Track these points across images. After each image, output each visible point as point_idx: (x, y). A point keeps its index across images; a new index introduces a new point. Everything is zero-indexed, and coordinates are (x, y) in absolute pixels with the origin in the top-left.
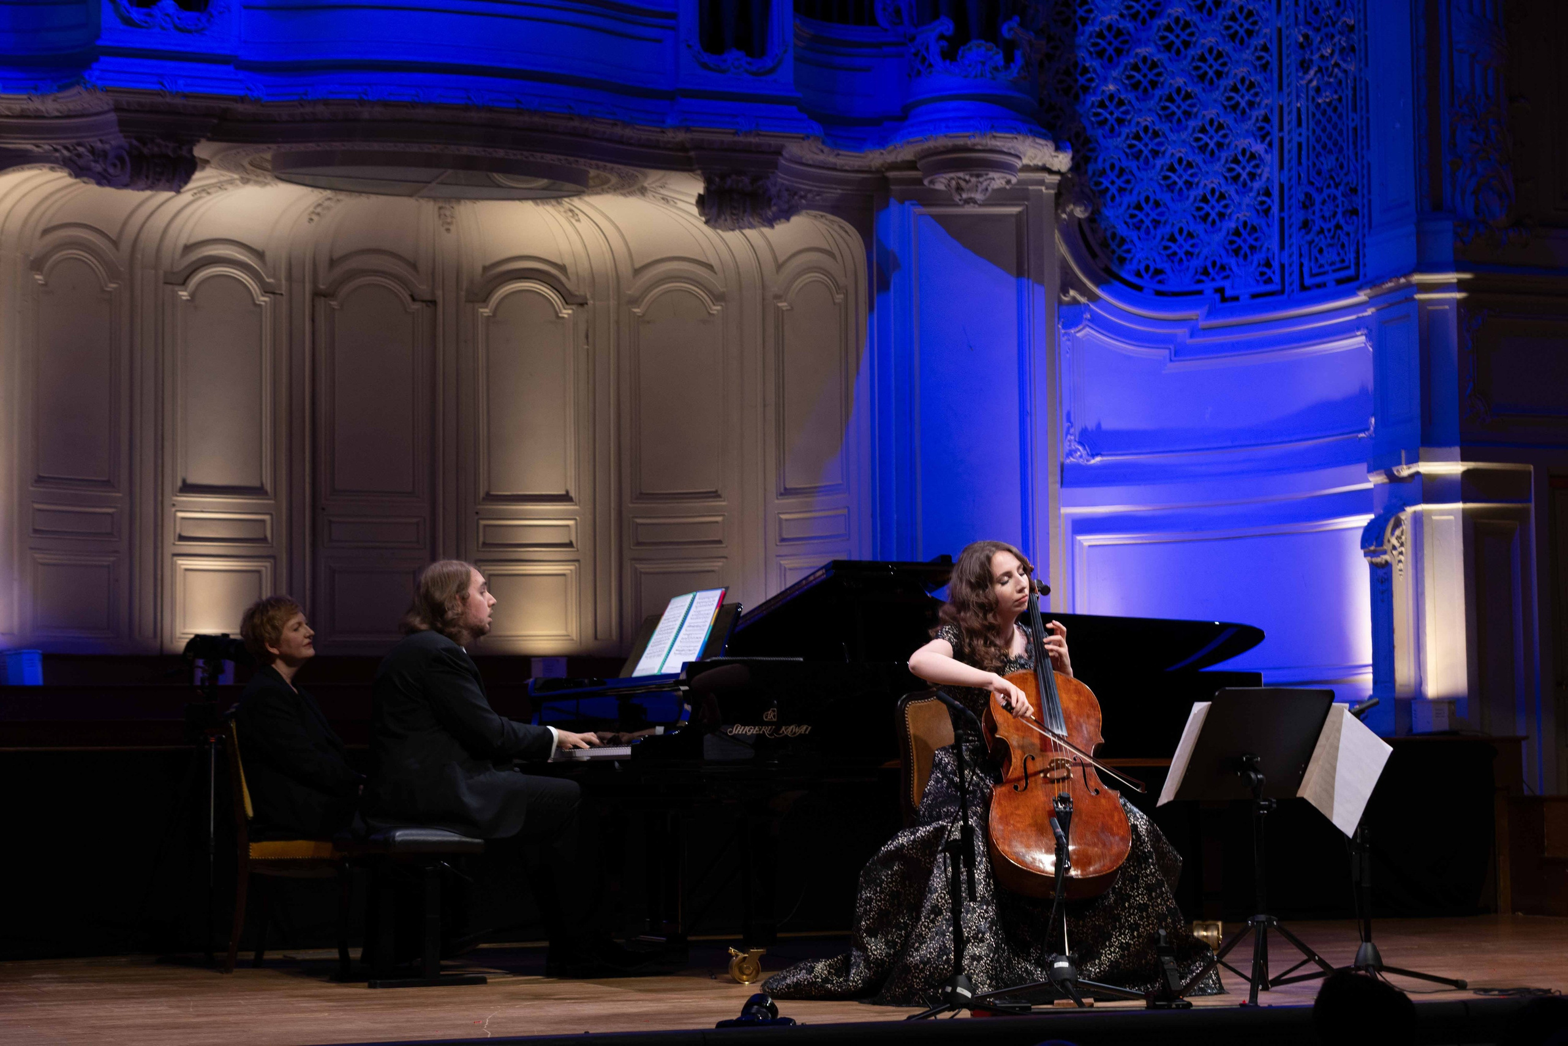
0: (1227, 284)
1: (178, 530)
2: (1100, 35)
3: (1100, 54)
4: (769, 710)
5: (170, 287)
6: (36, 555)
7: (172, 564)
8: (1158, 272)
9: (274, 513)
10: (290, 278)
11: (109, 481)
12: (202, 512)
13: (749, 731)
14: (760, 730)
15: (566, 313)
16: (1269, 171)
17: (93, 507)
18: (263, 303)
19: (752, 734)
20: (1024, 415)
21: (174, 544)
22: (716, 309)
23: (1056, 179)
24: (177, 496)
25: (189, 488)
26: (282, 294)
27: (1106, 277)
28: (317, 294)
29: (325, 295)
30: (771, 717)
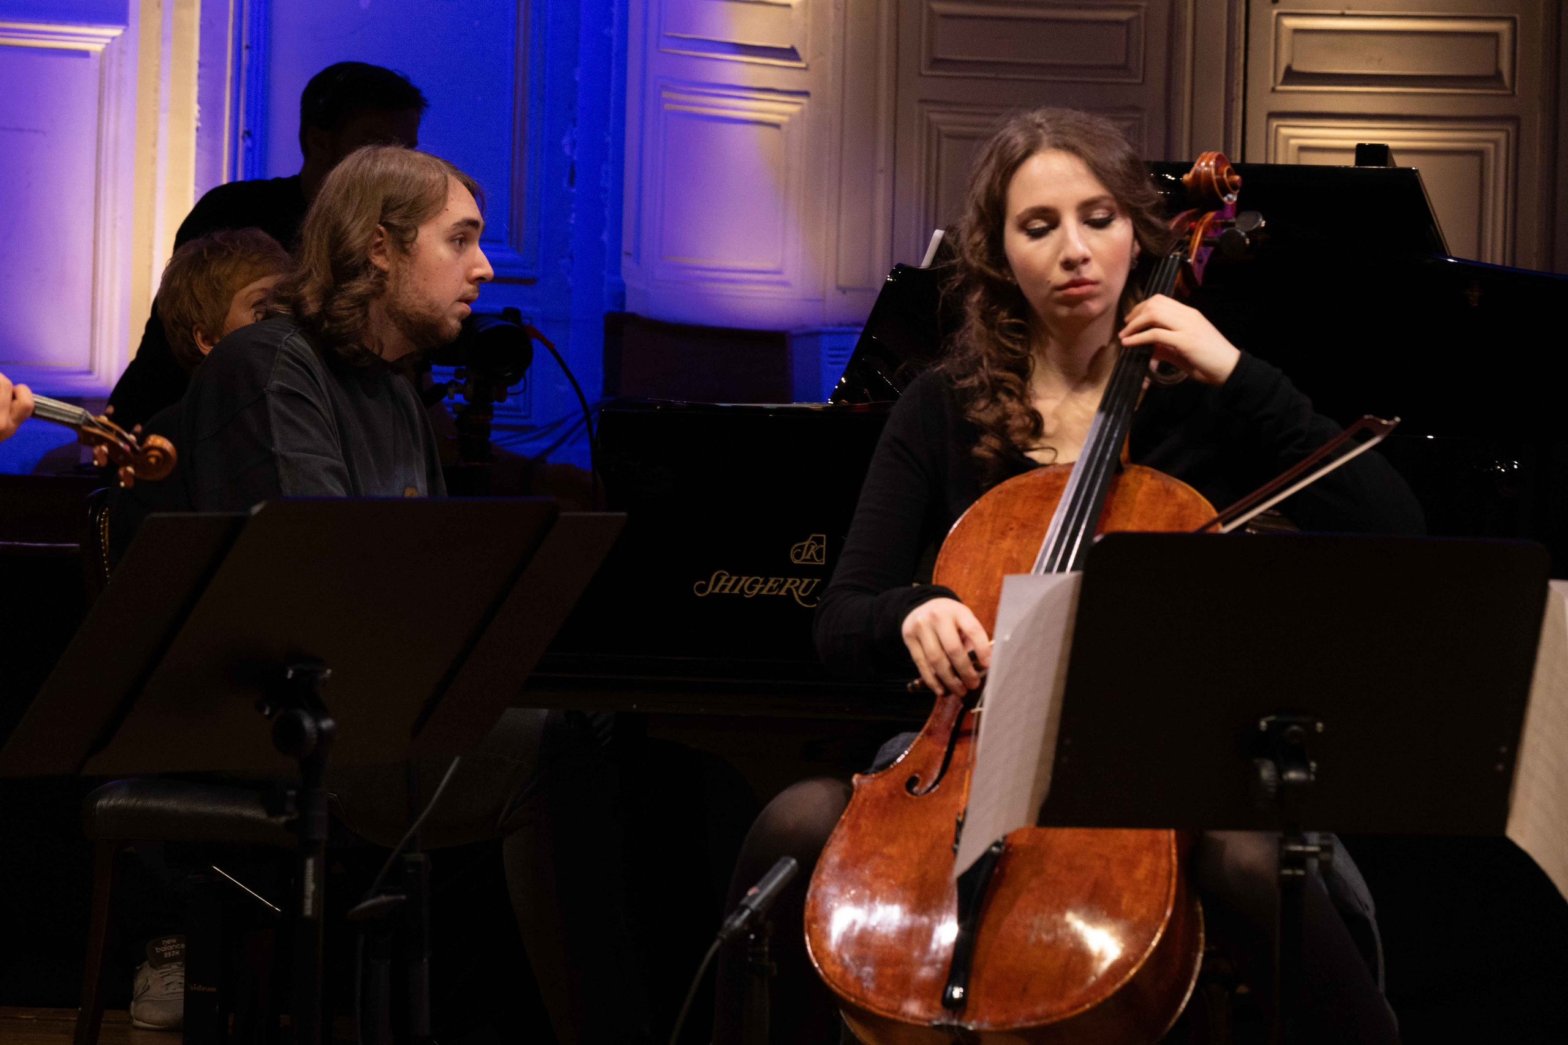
1: (1284, 61)
4: (806, 540)
7: (1267, 132)
12: (1343, 16)
13: (751, 588)
14: (780, 587)
17: (1082, 7)
19: (757, 594)
21: (1273, 90)
30: (812, 556)
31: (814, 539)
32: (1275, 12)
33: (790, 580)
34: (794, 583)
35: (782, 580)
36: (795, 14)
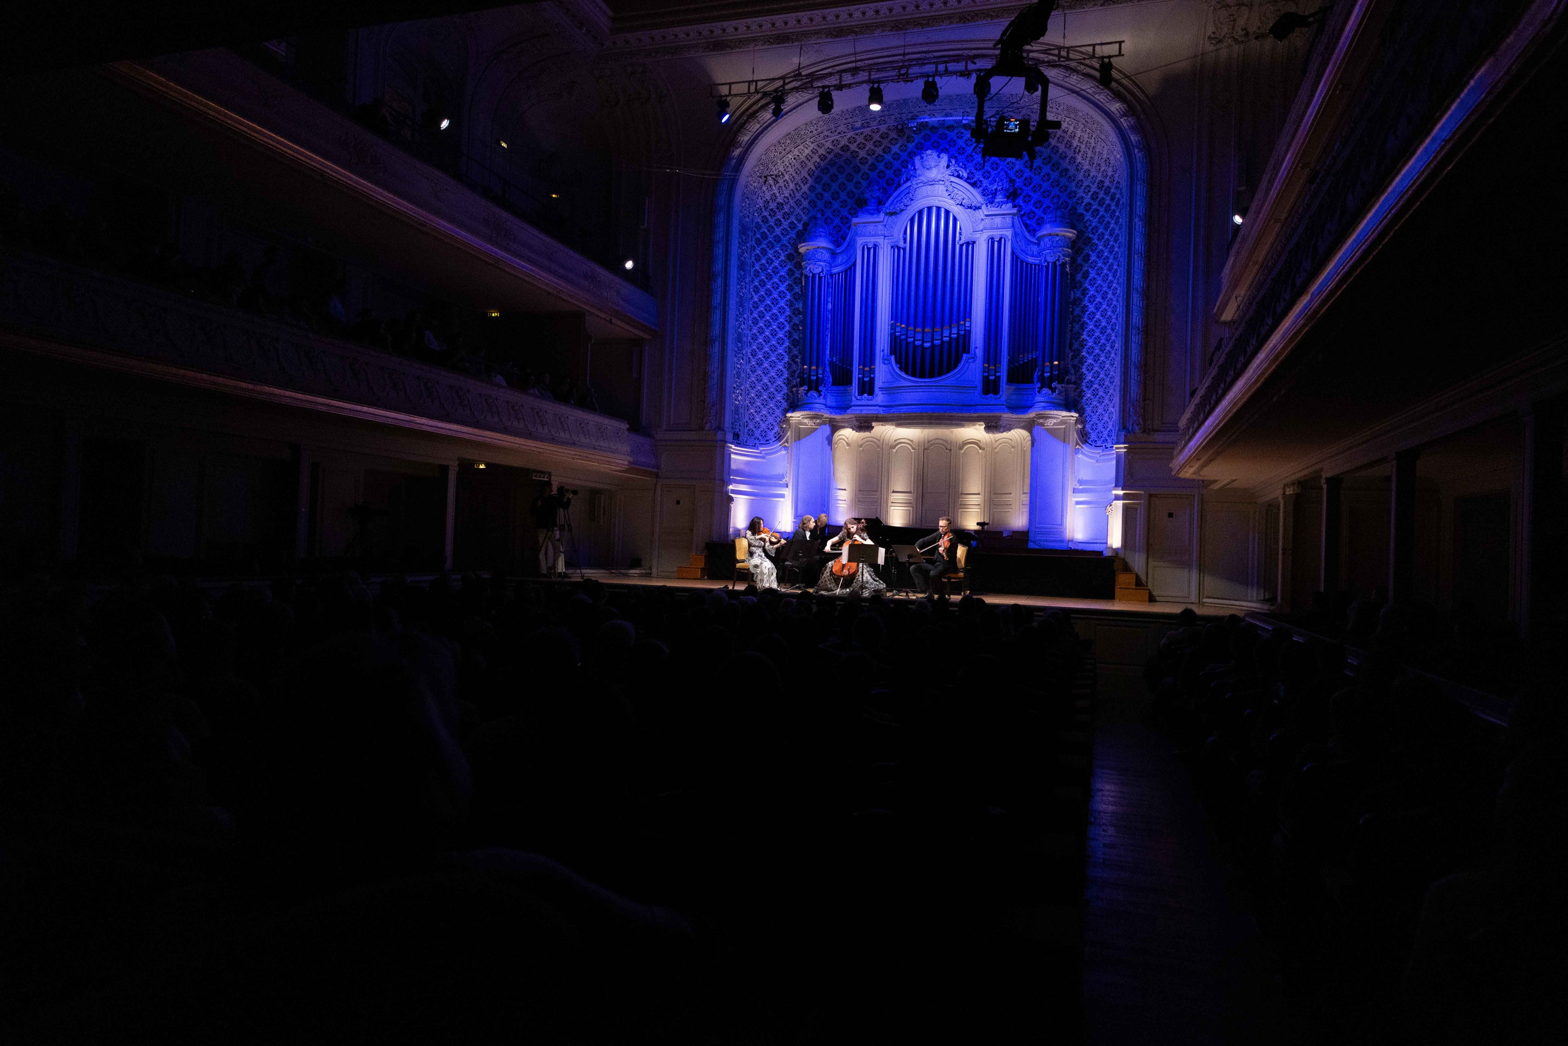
0: (1106, 444)
1: (892, 501)
2: (1088, 382)
3: (1087, 387)
7: (890, 508)
8: (1096, 441)
9: (913, 497)
10: (919, 446)
11: (876, 490)
12: (897, 497)
15: (980, 451)
16: (1114, 416)
20: (1063, 476)
21: (891, 504)
22: (1013, 450)
23: (1075, 418)
24: (892, 493)
25: (894, 492)
27: (1085, 442)
28: (924, 449)
29: (927, 449)
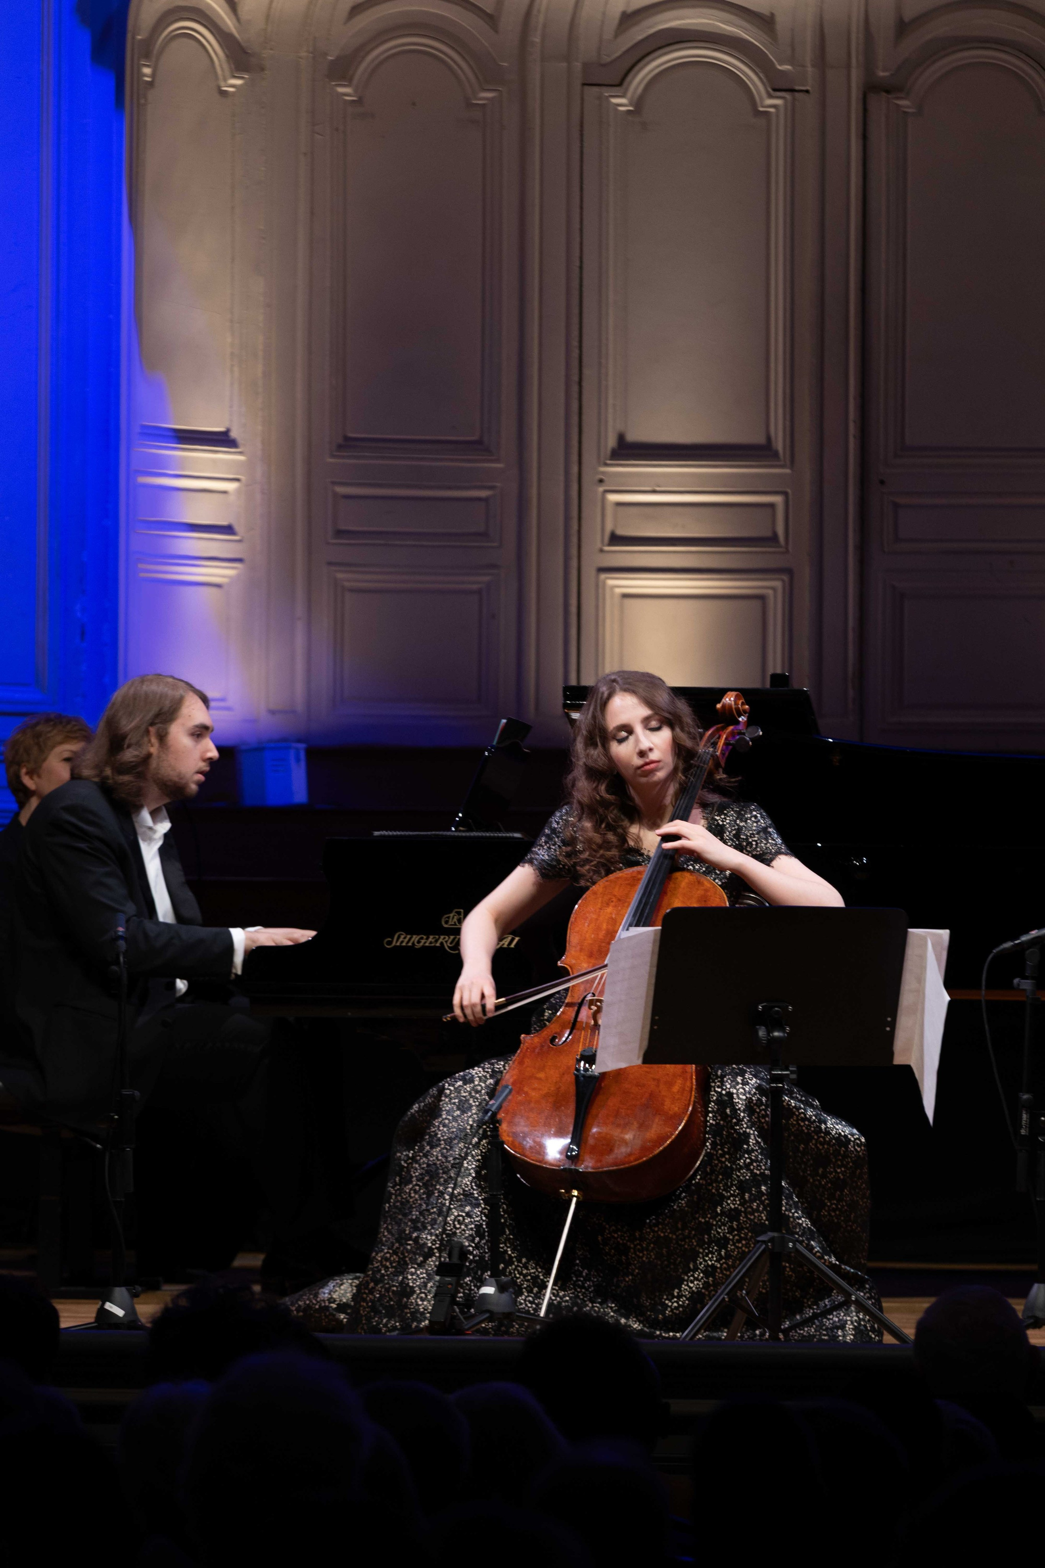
1: (609, 527)
4: (451, 912)
5: (595, 89)
6: (340, 576)
7: (597, 586)
9: (789, 491)
10: (821, 60)
11: (480, 442)
12: (654, 492)
13: (419, 942)
14: (436, 941)
17: (450, 488)
18: (772, 110)
19: (423, 947)
21: (601, 551)
24: (606, 465)
25: (630, 450)
26: (807, 91)
28: (872, 88)
29: (889, 89)
30: (455, 923)
31: (456, 912)
32: (601, 489)
33: (442, 937)
34: (444, 938)
35: (437, 937)
36: (232, 498)
